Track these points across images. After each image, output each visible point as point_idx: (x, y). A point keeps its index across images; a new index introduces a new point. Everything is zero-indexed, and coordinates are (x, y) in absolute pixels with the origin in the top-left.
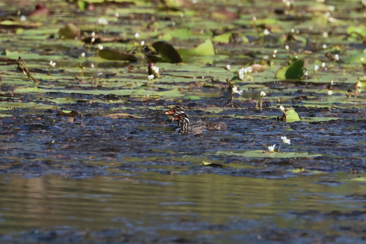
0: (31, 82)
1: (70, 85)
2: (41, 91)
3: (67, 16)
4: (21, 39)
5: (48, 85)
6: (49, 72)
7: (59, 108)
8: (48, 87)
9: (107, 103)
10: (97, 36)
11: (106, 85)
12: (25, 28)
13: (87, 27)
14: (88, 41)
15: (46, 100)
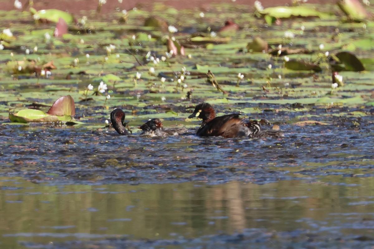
0: (221, 94)
1: (257, 95)
2: (230, 102)
3: (255, 31)
4: (211, 54)
5: (237, 96)
6: (238, 85)
7: (247, 117)
8: (237, 98)
9: (292, 111)
10: (284, 49)
11: (292, 94)
12: (215, 43)
13: (274, 41)
14: (275, 53)
15: (234, 110)
